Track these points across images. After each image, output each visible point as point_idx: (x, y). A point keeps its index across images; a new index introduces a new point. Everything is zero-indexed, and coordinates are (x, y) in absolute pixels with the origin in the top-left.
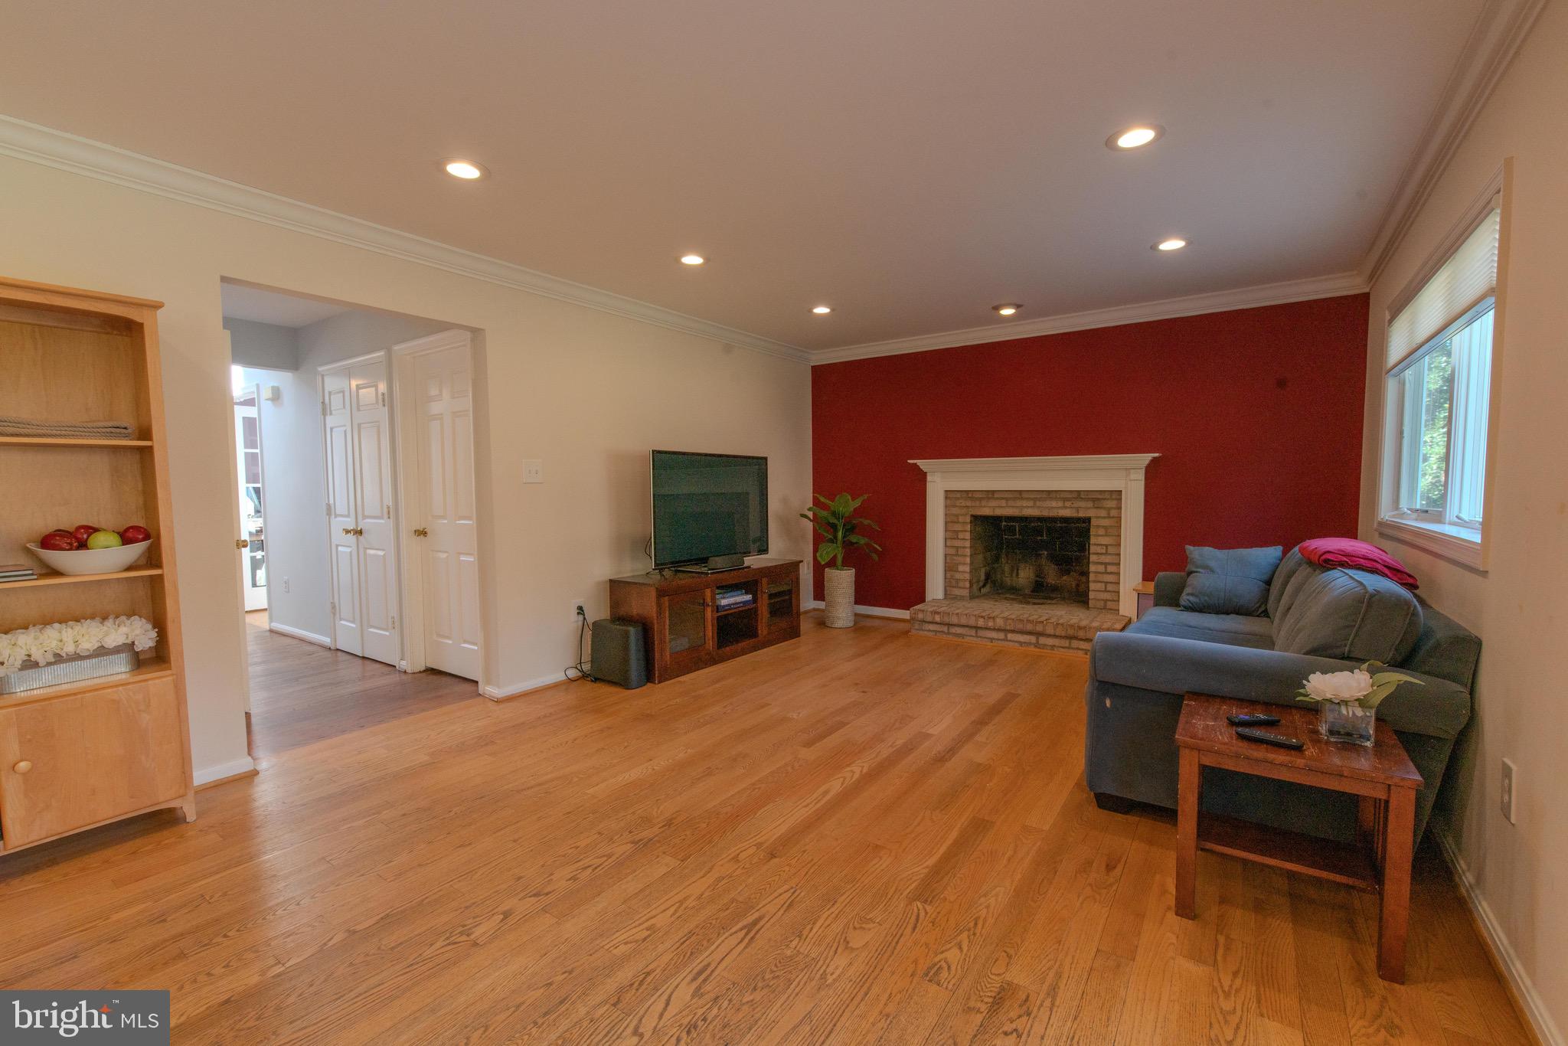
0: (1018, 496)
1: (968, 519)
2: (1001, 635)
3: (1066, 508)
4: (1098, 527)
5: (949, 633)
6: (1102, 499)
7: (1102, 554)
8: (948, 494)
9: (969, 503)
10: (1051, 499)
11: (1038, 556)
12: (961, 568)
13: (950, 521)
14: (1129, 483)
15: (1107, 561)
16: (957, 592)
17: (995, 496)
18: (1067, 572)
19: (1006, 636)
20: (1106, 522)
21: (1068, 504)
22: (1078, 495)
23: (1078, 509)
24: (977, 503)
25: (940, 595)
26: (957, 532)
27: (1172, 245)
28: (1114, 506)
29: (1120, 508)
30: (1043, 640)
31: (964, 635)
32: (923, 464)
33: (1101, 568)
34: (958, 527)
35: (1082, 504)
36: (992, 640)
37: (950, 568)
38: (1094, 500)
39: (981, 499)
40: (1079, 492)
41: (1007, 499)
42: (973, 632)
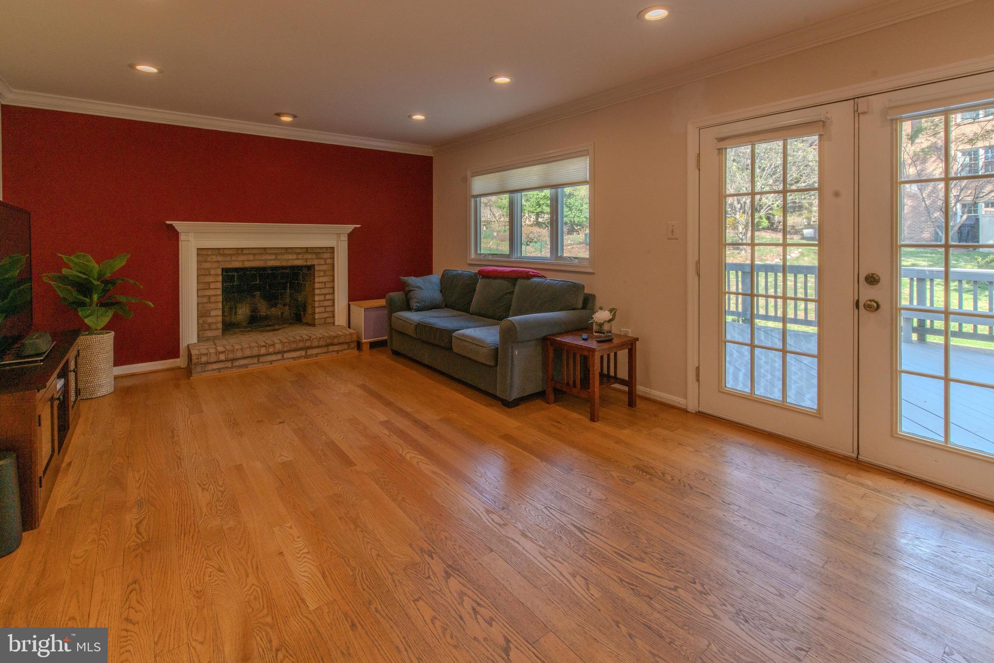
0: (264, 252)
1: (219, 271)
2: (279, 356)
3: (299, 259)
4: (319, 271)
5: (232, 367)
6: (322, 253)
7: (322, 288)
8: (201, 252)
9: (220, 258)
10: (289, 253)
11: (254, 296)
12: (213, 313)
13: (202, 273)
14: (340, 242)
15: (325, 292)
16: (209, 334)
17: (244, 252)
18: (275, 305)
19: (283, 356)
20: (324, 267)
21: (300, 257)
22: (307, 250)
23: (306, 260)
24: (228, 258)
25: (194, 340)
26: (209, 283)
27: (418, 117)
28: (329, 257)
29: (333, 258)
30: (310, 352)
31: (247, 365)
32: (178, 225)
33: (322, 298)
34: (210, 279)
35: (309, 256)
36: (271, 362)
37: (202, 314)
38: (317, 253)
39: (231, 255)
40: (307, 248)
41: (254, 255)
42: (255, 360)
